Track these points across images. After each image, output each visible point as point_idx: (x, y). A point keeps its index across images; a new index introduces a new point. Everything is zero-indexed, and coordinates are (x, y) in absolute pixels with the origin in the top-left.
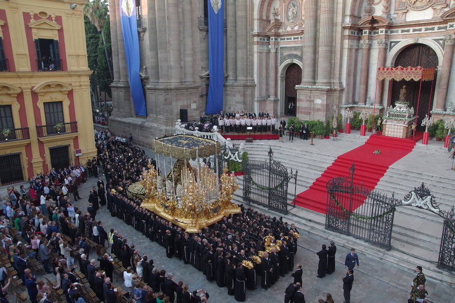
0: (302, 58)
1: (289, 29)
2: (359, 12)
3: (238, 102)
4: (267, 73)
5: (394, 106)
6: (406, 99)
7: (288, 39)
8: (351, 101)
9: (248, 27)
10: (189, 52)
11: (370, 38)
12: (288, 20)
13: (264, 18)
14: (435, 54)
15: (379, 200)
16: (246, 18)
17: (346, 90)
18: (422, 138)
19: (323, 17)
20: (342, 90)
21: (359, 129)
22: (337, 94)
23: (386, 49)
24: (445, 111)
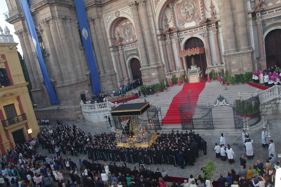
0: (138, 54)
1: (127, 41)
2: (162, 27)
3: (109, 85)
4: (121, 66)
5: (190, 68)
6: (195, 64)
7: (128, 46)
8: (169, 70)
9: (106, 44)
10: (78, 63)
11: (170, 38)
12: (126, 36)
13: (113, 37)
14: (201, 41)
15: (203, 108)
16: (104, 39)
17: (165, 65)
18: (207, 80)
19: (146, 32)
20: (164, 66)
21: (176, 84)
22: (162, 68)
23: (179, 42)
24: (213, 65)
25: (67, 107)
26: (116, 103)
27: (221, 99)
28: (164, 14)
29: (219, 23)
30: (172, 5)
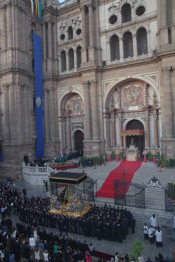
0: (83, 127)
1: (75, 114)
2: (108, 107)
3: (52, 151)
4: (66, 135)
5: (129, 147)
7: (75, 119)
8: (109, 146)
9: (56, 113)
10: (27, 126)
11: (114, 118)
12: (75, 110)
13: (63, 109)
14: (142, 124)
16: (55, 109)
17: (107, 141)
18: (144, 160)
19: (93, 109)
20: (105, 141)
21: (114, 159)
22: (103, 144)
23: (122, 122)
24: (150, 147)
25: (9, 166)
26: (55, 169)
27: (154, 180)
28: (112, 96)
29: (160, 111)
30: (120, 89)
